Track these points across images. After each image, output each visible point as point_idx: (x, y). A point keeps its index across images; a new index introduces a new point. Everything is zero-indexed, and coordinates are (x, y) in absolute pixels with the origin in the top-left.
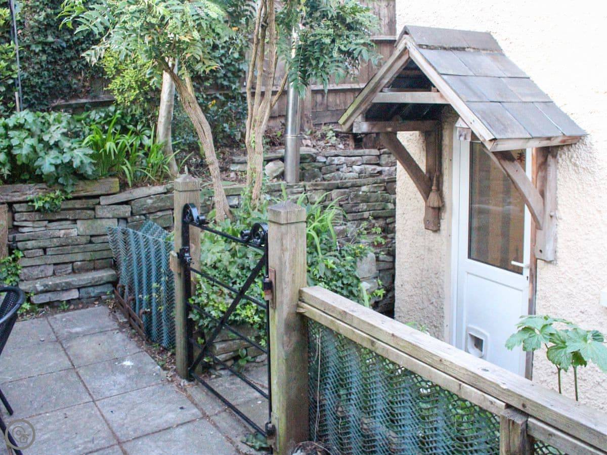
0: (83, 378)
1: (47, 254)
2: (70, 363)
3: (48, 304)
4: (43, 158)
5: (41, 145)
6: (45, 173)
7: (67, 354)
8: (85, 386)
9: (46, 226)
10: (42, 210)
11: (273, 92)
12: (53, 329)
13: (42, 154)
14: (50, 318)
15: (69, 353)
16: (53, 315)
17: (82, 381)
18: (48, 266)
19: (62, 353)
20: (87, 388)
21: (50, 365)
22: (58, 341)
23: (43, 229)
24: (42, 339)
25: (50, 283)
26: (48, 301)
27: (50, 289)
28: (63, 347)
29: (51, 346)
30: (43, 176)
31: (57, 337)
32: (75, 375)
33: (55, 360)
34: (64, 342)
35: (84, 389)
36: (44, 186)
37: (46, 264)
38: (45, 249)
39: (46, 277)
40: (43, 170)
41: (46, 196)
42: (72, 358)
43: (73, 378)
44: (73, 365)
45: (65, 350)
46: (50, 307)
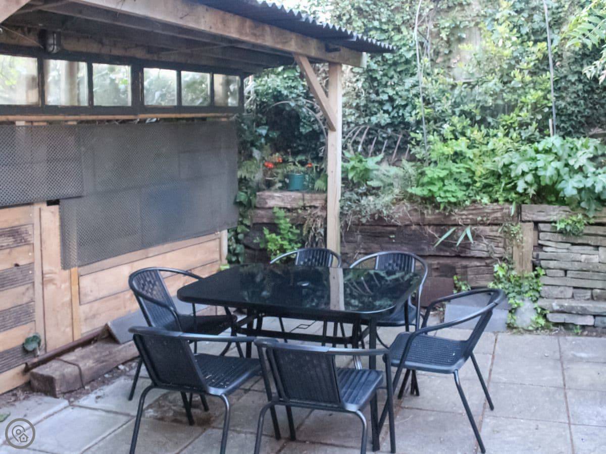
0: (568, 400)
1: (568, 275)
2: (562, 382)
3: (564, 324)
4: (567, 181)
5: (567, 169)
6: (567, 196)
7: (563, 374)
8: (567, 407)
9: (568, 249)
10: (564, 232)
12: (560, 349)
13: (566, 177)
14: (561, 338)
15: (565, 373)
16: (565, 336)
17: (567, 403)
18: (567, 288)
19: (559, 372)
20: (568, 410)
21: (544, 379)
22: (561, 360)
23: (565, 251)
24: (546, 355)
25: (566, 304)
26: (563, 321)
27: (565, 310)
28: (562, 366)
29: (551, 363)
30: (565, 199)
31: (561, 357)
32: (562, 395)
33: (551, 376)
34: (565, 363)
35: (565, 410)
36: (567, 208)
37: (566, 286)
38: (566, 271)
39: (565, 299)
40: (566, 193)
41: (568, 218)
42: (566, 378)
43: (560, 397)
44: (565, 385)
45: (563, 370)
46: (565, 329)
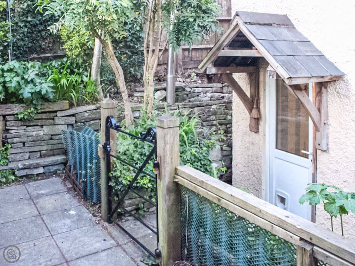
0: (45, 222)
1: (26, 146)
2: (38, 212)
3: (25, 176)
4: (24, 89)
5: (23, 81)
6: (25, 98)
7: (36, 207)
8: (46, 226)
9: (25, 129)
10: (23, 119)
11: (159, 50)
12: (28, 192)
13: (23, 86)
14: (26, 185)
15: (37, 206)
16: (28, 183)
19: (33, 206)
20: (47, 228)
21: (26, 213)
22: (31, 198)
23: (23, 131)
24: (21, 198)
25: (27, 163)
26: (25, 174)
27: (27, 167)
28: (33, 202)
29: (26, 202)
30: (24, 100)
31: (30, 196)
32: (41, 220)
33: (29, 210)
34: (34, 199)
35: (46, 228)
36: (24, 105)
37: (25, 152)
38: (24, 143)
39: (25, 160)
40: (24, 96)
41: (25, 111)
42: (39, 209)
43: (39, 221)
44: (40, 214)
45: (35, 204)
46: (27, 178)
